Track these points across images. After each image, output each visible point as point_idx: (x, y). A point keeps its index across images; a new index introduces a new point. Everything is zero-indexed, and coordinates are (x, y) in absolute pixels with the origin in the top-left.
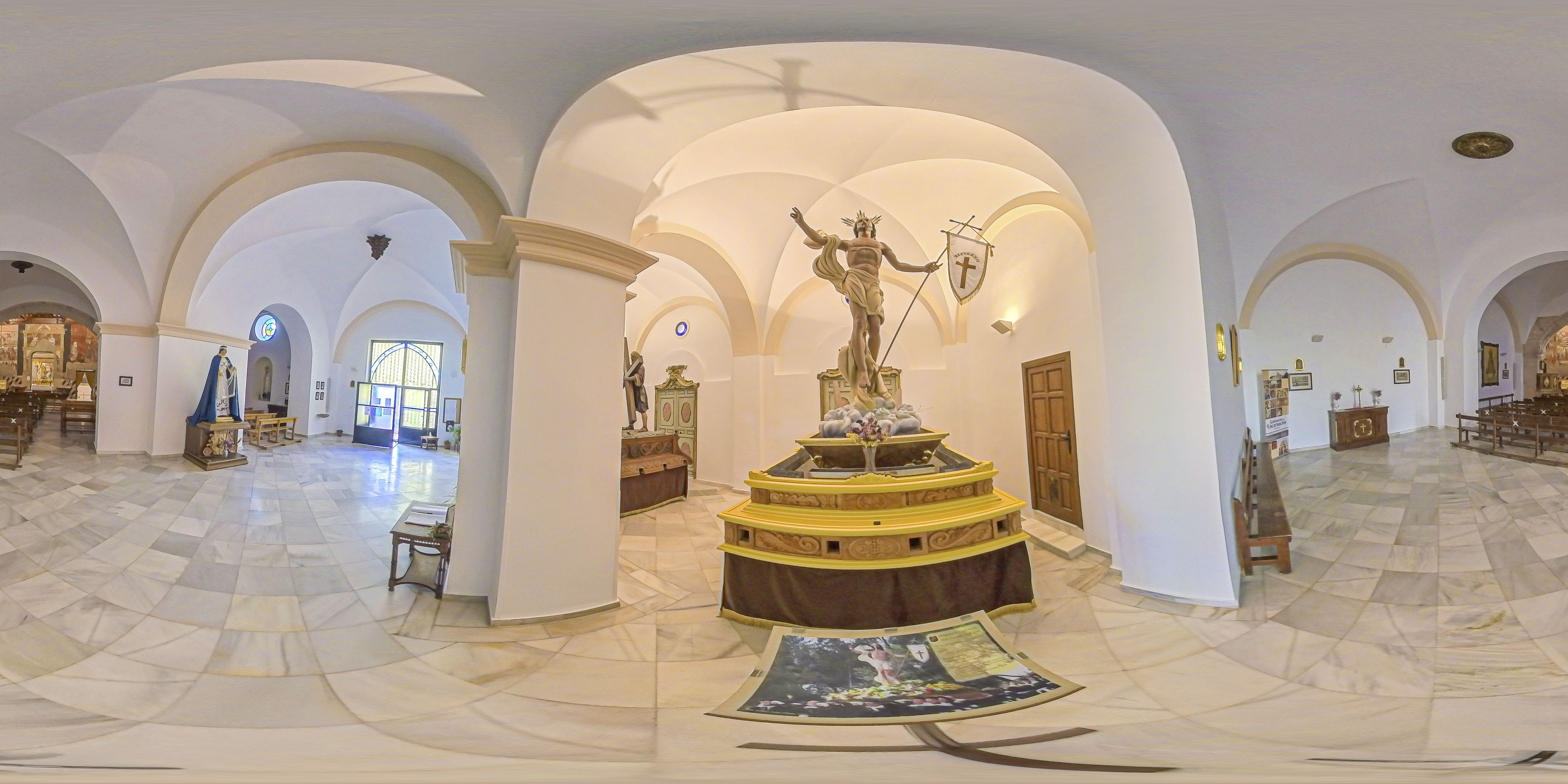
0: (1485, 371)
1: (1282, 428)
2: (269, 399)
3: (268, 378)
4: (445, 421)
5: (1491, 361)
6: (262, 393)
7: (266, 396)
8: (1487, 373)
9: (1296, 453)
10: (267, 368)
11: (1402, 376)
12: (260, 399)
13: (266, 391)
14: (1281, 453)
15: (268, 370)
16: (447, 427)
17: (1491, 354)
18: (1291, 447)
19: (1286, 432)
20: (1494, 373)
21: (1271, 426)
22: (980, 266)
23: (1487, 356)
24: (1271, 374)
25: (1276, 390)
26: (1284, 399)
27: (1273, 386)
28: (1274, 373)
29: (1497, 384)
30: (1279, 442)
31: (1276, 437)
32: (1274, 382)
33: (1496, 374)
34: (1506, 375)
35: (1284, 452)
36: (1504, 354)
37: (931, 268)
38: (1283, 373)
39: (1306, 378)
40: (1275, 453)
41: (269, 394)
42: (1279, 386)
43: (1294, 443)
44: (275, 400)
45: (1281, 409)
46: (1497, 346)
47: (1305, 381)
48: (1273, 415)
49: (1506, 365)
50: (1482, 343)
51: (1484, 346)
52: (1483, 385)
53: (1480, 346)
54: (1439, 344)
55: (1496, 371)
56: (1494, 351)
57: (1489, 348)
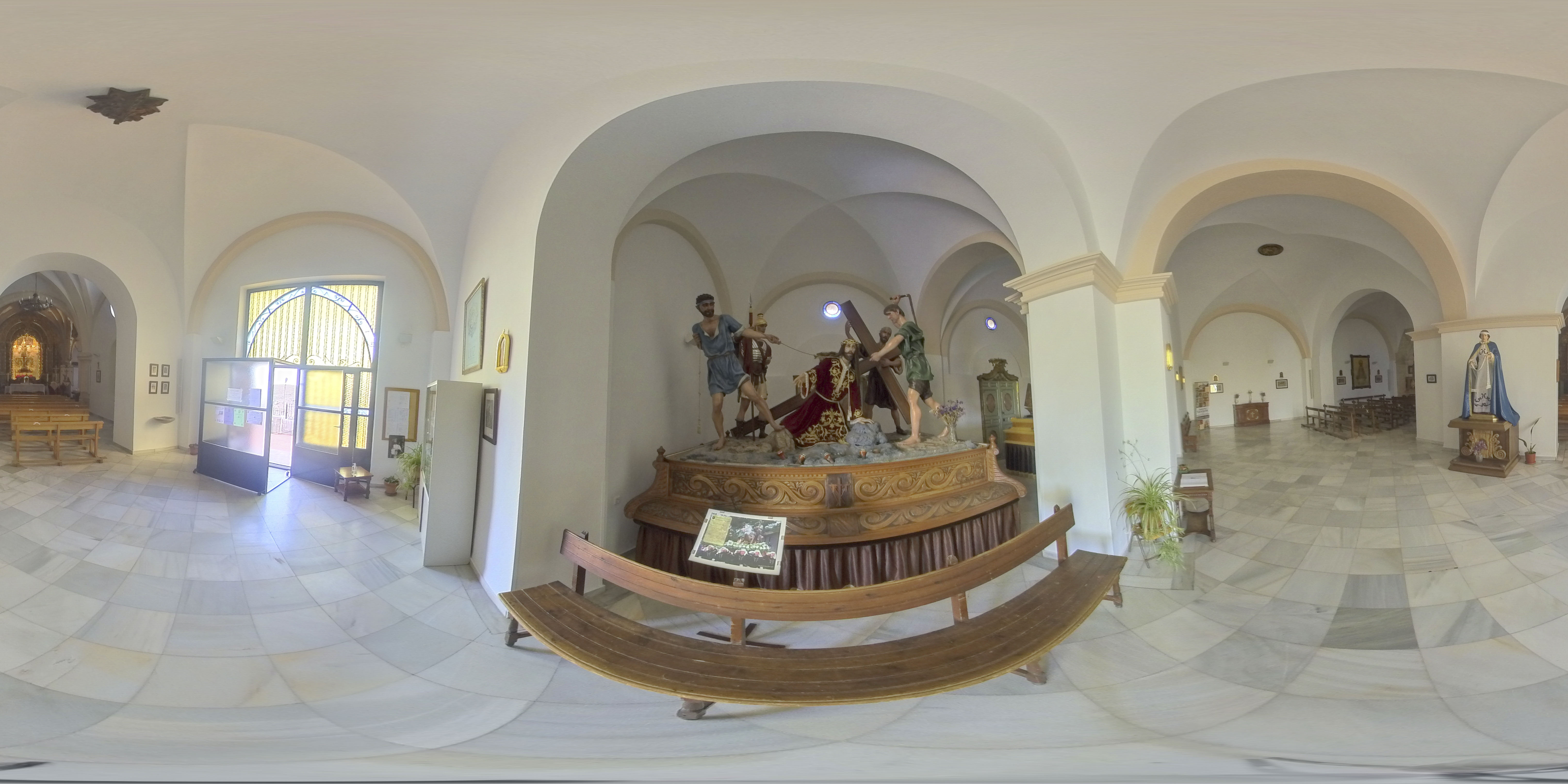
0: (1355, 378)
1: (1205, 413)
4: (387, 437)
5: (1361, 370)
8: (1358, 378)
9: (1215, 429)
11: (1282, 383)
14: (1205, 427)
16: (391, 447)
17: (1361, 364)
18: (1210, 424)
19: (1208, 416)
20: (1365, 378)
21: (1199, 412)
23: (1356, 366)
24: (1199, 384)
25: (1202, 392)
26: (1207, 397)
28: (1201, 384)
29: (1370, 387)
30: (1204, 420)
31: (1203, 417)
32: (1201, 389)
34: (1379, 379)
35: (1207, 427)
36: (1374, 363)
38: (1206, 384)
40: (1202, 427)
42: (1204, 391)
43: (1212, 423)
45: (1205, 403)
46: (1368, 357)
48: (1201, 406)
49: (1378, 371)
50: (1352, 357)
51: (1354, 359)
52: (1354, 388)
53: (1349, 359)
54: (1308, 361)
55: (1368, 377)
56: (1365, 361)
57: (1359, 359)
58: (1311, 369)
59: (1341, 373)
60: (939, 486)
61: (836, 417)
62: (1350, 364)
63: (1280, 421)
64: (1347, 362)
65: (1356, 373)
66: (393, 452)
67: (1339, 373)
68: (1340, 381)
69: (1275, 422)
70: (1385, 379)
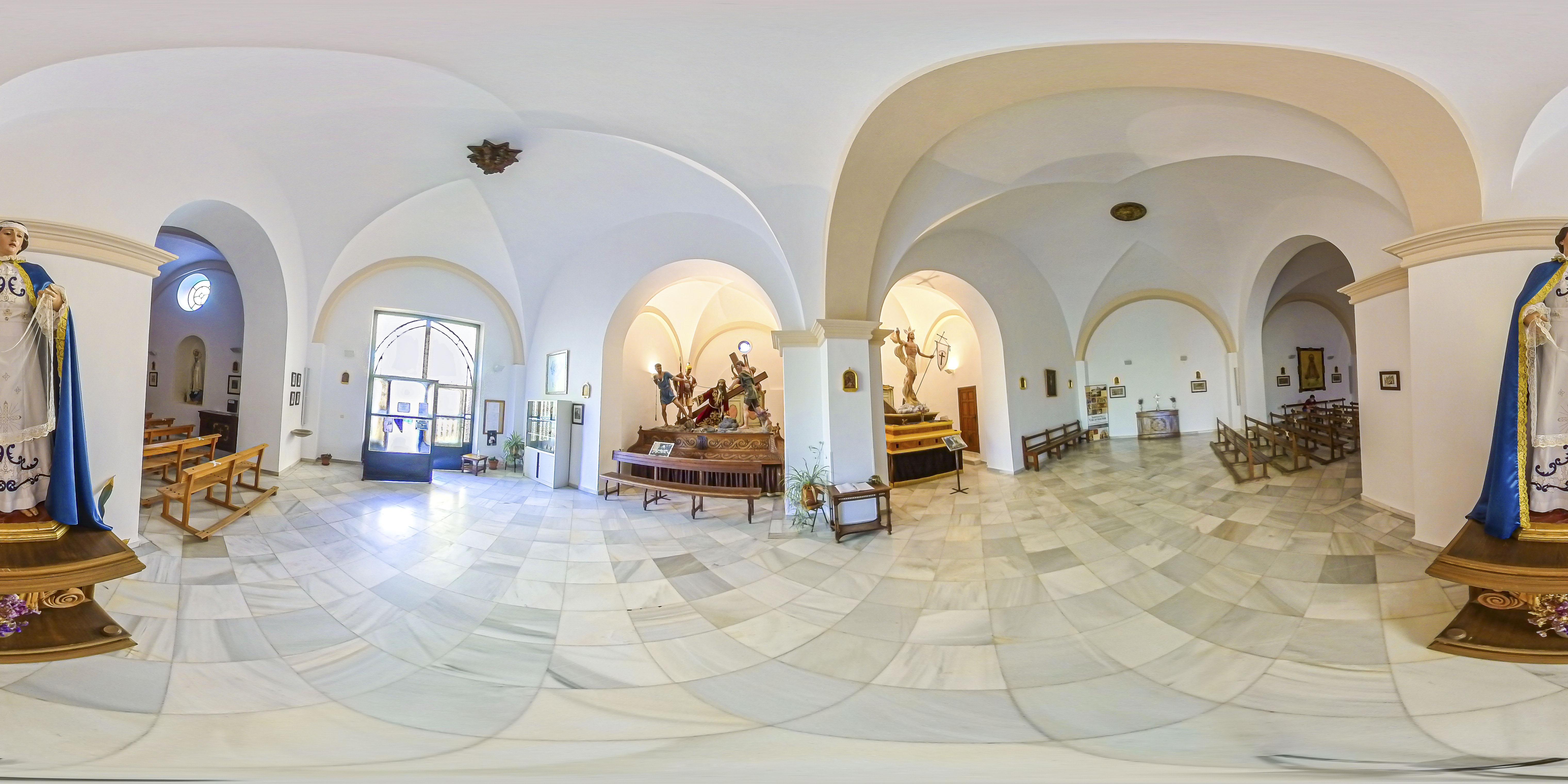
0: (1303, 377)
1: (1102, 422)
2: (200, 402)
3: (198, 369)
4: (486, 432)
5: (1312, 365)
6: (189, 393)
7: (196, 397)
8: (1307, 378)
9: (1118, 440)
10: (196, 353)
11: (1199, 386)
12: (185, 400)
13: (196, 390)
14: (1102, 437)
15: (199, 355)
16: (489, 439)
17: (1311, 359)
18: (1112, 434)
19: (1107, 425)
20: (1318, 377)
21: (1092, 420)
22: (946, 356)
23: (1306, 361)
24: (1092, 388)
25: (1096, 398)
26: (1104, 403)
27: (1095, 396)
28: (1095, 388)
29: (1324, 388)
30: (1100, 430)
31: (1098, 427)
32: (1095, 393)
33: (1321, 379)
34: (1337, 378)
35: (1105, 437)
36: (1331, 358)
37: (932, 357)
38: (1102, 387)
39: (1122, 390)
40: (1096, 437)
41: (201, 392)
42: (1100, 395)
43: (1113, 432)
44: (214, 403)
45: (1101, 410)
46: (1322, 350)
47: (1119, 391)
48: (1094, 412)
49: (1336, 368)
50: (1299, 349)
51: (1302, 352)
52: (1301, 390)
53: (1295, 353)
54: (1233, 356)
55: (1321, 376)
56: (1317, 356)
57: (1309, 352)
58: (1236, 366)
59: (1283, 371)
60: (743, 448)
61: (718, 415)
62: (1296, 360)
63: (1196, 434)
64: (1292, 357)
65: (1304, 371)
66: (490, 442)
67: (1280, 371)
68: (1283, 381)
69: (1189, 434)
70: (1345, 377)
